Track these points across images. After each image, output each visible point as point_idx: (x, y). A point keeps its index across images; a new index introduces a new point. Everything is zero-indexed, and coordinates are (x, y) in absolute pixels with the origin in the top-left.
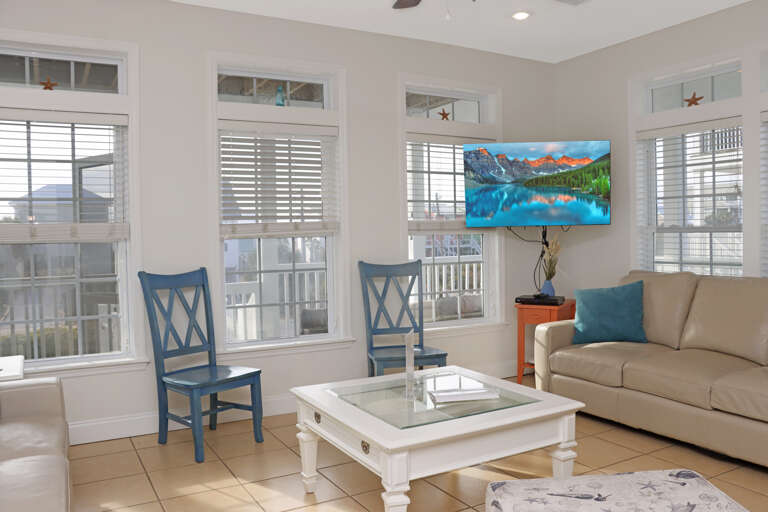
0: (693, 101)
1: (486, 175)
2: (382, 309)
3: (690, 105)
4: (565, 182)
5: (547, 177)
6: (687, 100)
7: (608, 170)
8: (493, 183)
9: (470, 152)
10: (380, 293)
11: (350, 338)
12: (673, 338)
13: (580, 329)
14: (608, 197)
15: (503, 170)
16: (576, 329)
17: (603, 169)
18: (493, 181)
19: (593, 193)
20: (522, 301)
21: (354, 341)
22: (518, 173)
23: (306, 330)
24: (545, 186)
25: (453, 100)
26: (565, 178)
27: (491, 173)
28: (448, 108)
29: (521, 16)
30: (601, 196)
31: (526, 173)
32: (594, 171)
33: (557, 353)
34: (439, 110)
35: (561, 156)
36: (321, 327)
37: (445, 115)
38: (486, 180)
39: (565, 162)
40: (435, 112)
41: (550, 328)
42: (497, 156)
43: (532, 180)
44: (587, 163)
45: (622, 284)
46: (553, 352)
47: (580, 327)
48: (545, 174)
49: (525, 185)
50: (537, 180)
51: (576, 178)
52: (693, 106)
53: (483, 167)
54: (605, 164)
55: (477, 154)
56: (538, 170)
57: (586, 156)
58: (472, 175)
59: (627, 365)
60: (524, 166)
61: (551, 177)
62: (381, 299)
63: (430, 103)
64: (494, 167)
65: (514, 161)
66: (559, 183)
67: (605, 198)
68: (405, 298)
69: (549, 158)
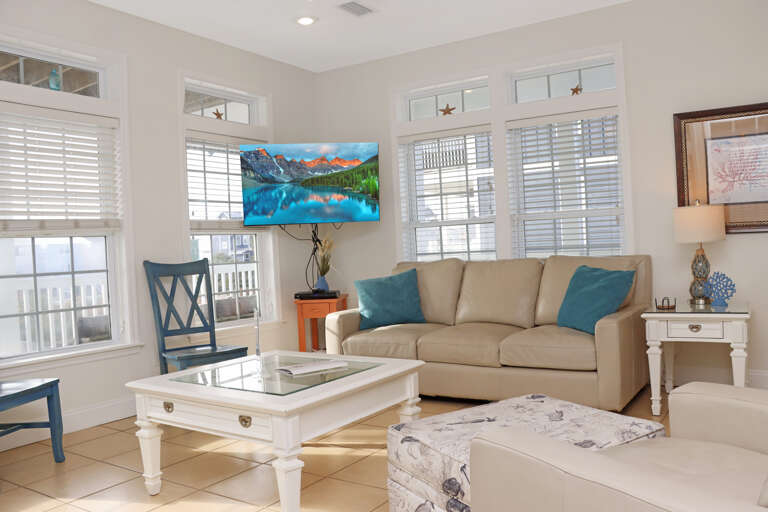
0: (447, 111)
1: (266, 175)
2: (171, 310)
3: (445, 114)
4: (338, 182)
5: (322, 177)
6: (442, 110)
7: (376, 171)
8: (272, 182)
9: (250, 152)
10: (169, 293)
11: (137, 343)
12: (447, 316)
13: (367, 316)
14: (376, 195)
15: (281, 170)
16: (361, 316)
17: (372, 170)
18: (272, 181)
19: (363, 192)
20: (301, 297)
21: (142, 346)
22: (295, 173)
23: (83, 339)
24: (320, 185)
25: (226, 101)
26: (338, 178)
27: (270, 173)
28: (221, 109)
29: (306, 21)
30: (370, 195)
31: (303, 173)
32: (363, 171)
33: (349, 339)
34: (214, 109)
35: (334, 157)
36: (103, 334)
37: (219, 115)
38: (265, 180)
39: (338, 163)
40: (209, 112)
41: (341, 316)
42: (276, 157)
43: (307, 181)
44: (357, 164)
45: (397, 273)
46: (344, 338)
47: (366, 314)
48: (320, 174)
49: (303, 185)
50: (312, 179)
51: (347, 178)
52: (448, 115)
53: (263, 166)
54: (373, 164)
55: (257, 154)
56: (314, 171)
57: (355, 158)
58: (252, 175)
59: (420, 341)
60: (301, 166)
61: (326, 177)
62: (170, 299)
63: (204, 102)
64: (273, 167)
65: (291, 162)
66: (333, 183)
67: (374, 198)
68: (194, 298)
69: (323, 159)
